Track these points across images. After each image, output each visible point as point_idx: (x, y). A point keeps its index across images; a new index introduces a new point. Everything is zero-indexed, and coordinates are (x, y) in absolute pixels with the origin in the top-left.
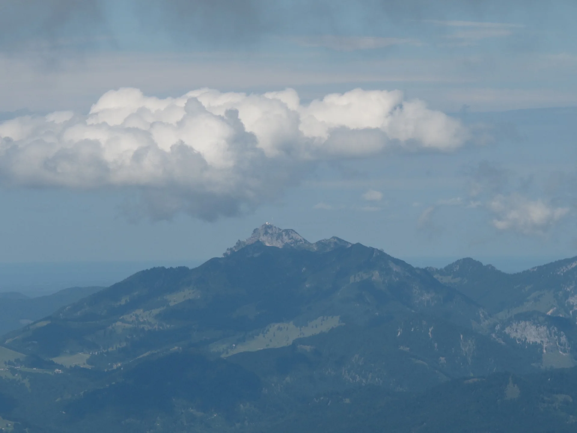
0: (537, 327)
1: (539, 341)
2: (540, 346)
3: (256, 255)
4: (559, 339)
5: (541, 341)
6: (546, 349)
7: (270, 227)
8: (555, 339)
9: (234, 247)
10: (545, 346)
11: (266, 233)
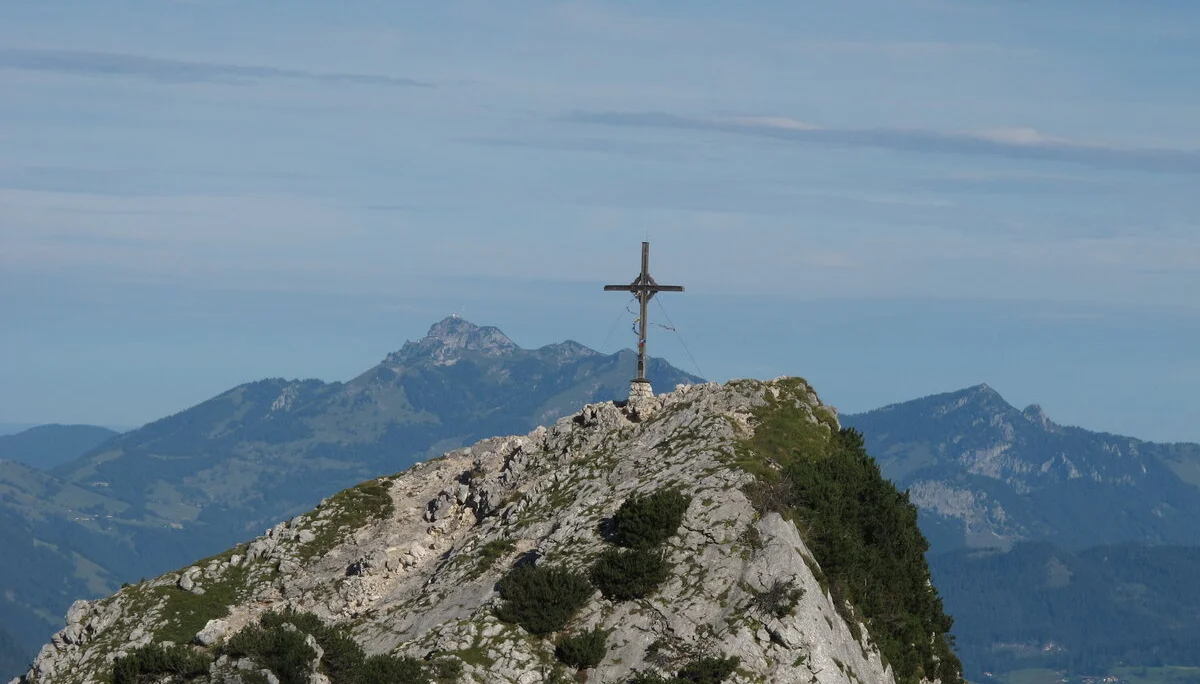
0: (955, 490)
1: (958, 515)
2: (960, 522)
3: (450, 363)
4: (990, 513)
5: (962, 514)
6: (970, 527)
7: (458, 322)
8: (984, 512)
9: (400, 351)
10: (968, 522)
11: (452, 331)
